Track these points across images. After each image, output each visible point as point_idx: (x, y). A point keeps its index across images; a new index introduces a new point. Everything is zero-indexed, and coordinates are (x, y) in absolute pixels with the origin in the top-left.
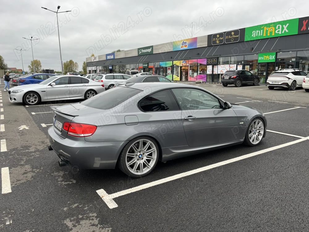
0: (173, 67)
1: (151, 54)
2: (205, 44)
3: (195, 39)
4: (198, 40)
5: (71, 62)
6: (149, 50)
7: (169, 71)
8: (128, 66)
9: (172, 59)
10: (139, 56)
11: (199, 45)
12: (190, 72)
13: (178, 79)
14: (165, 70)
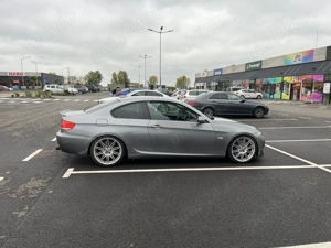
0: (282, 83)
1: (259, 69)
2: (323, 58)
3: (311, 52)
4: (315, 53)
5: (184, 77)
6: (258, 65)
7: (278, 89)
8: (234, 82)
9: (282, 75)
10: (247, 71)
11: (315, 59)
12: (303, 90)
13: (288, 97)
14: (273, 87)
